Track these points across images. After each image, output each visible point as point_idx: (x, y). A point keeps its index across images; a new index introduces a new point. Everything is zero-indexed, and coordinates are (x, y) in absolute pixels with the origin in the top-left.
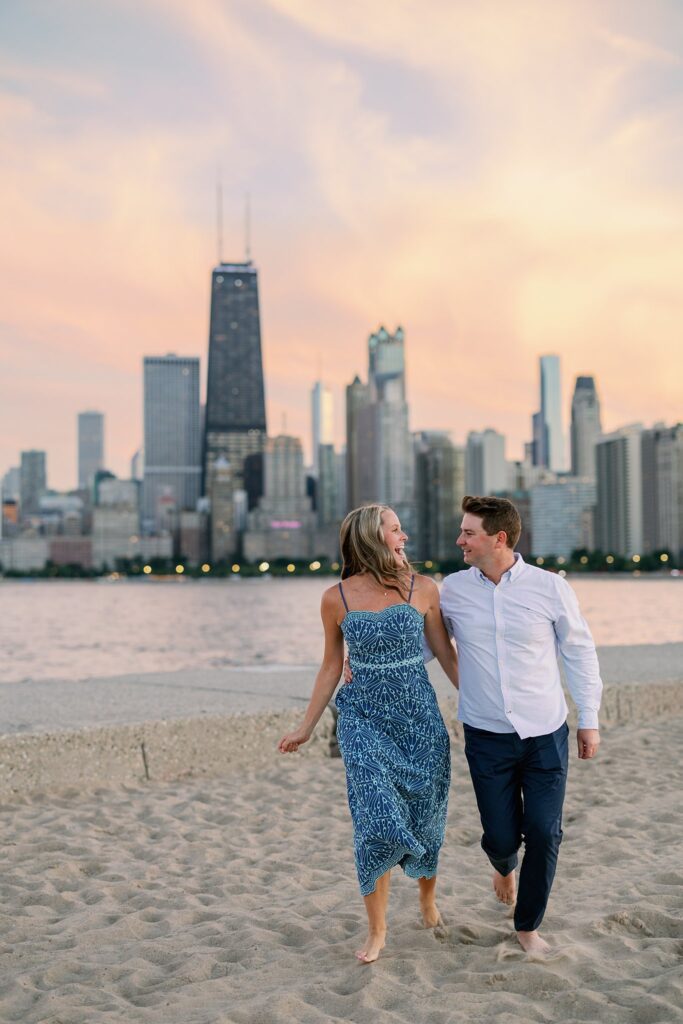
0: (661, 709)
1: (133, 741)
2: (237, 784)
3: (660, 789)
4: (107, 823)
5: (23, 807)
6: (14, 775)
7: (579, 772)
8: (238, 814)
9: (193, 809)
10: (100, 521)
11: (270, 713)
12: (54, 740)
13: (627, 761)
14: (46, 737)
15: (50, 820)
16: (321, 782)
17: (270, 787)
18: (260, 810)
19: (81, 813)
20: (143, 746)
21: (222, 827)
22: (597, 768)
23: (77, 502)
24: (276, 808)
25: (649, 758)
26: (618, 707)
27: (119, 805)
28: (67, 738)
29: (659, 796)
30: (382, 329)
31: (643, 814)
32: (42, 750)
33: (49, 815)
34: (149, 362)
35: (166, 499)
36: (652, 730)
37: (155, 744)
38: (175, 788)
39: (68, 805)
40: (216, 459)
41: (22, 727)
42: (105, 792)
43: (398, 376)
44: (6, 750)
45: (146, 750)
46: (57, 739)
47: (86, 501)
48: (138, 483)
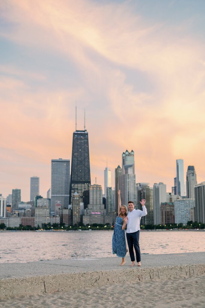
0: (203, 273)
1: (41, 281)
2: (72, 294)
3: (197, 296)
4: (32, 305)
5: (8, 300)
6: (5, 291)
7: (174, 291)
8: (71, 303)
9: (58, 301)
10: (37, 212)
11: (83, 272)
12: (18, 280)
13: (189, 288)
14: (15, 280)
15: (16, 304)
16: (97, 294)
17: (81, 295)
18: (78, 301)
19: (25, 302)
20: (44, 282)
21: (66, 306)
22: (180, 290)
23: (30, 206)
24: (82, 301)
25: (196, 287)
26: (190, 271)
27: (36, 300)
28: (22, 280)
29: (196, 298)
30: (127, 151)
31: (190, 303)
32: (14, 284)
33: (16, 303)
34: (53, 161)
35: (58, 205)
36: (199, 279)
37: (48, 282)
38: (53, 295)
39: (21, 300)
40: (74, 192)
41: (8, 276)
42: (32, 296)
43: (132, 166)
44: (3, 283)
45: (45, 283)
46: (19, 280)
47: (33, 206)
48: (49, 199)
